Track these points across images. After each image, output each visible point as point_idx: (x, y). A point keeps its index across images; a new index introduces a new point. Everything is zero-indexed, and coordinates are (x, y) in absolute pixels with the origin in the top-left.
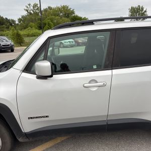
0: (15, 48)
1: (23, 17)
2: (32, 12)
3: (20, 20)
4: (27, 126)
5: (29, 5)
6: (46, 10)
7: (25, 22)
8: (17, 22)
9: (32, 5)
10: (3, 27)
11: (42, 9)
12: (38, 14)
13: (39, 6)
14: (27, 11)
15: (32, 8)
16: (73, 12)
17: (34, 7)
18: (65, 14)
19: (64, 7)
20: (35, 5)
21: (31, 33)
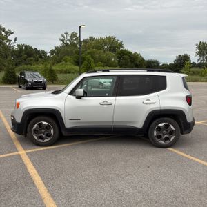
0: (48, 86)
1: (56, 48)
2: (68, 42)
3: (52, 52)
4: (68, 124)
5: (66, 34)
6: (86, 41)
7: (59, 55)
8: (48, 54)
9: (70, 34)
10: (31, 60)
11: (82, 40)
12: (76, 46)
13: (78, 35)
14: (63, 41)
15: (69, 37)
16: (121, 45)
17: (71, 37)
18: (111, 48)
19: (109, 38)
20: (73, 35)
21: (65, 69)
